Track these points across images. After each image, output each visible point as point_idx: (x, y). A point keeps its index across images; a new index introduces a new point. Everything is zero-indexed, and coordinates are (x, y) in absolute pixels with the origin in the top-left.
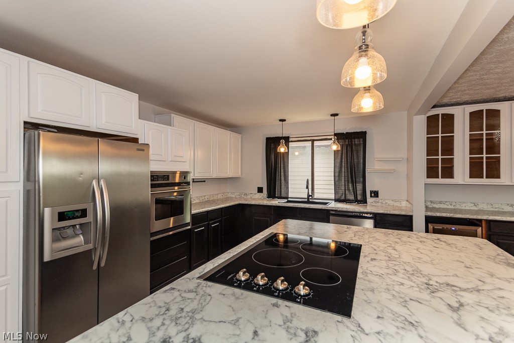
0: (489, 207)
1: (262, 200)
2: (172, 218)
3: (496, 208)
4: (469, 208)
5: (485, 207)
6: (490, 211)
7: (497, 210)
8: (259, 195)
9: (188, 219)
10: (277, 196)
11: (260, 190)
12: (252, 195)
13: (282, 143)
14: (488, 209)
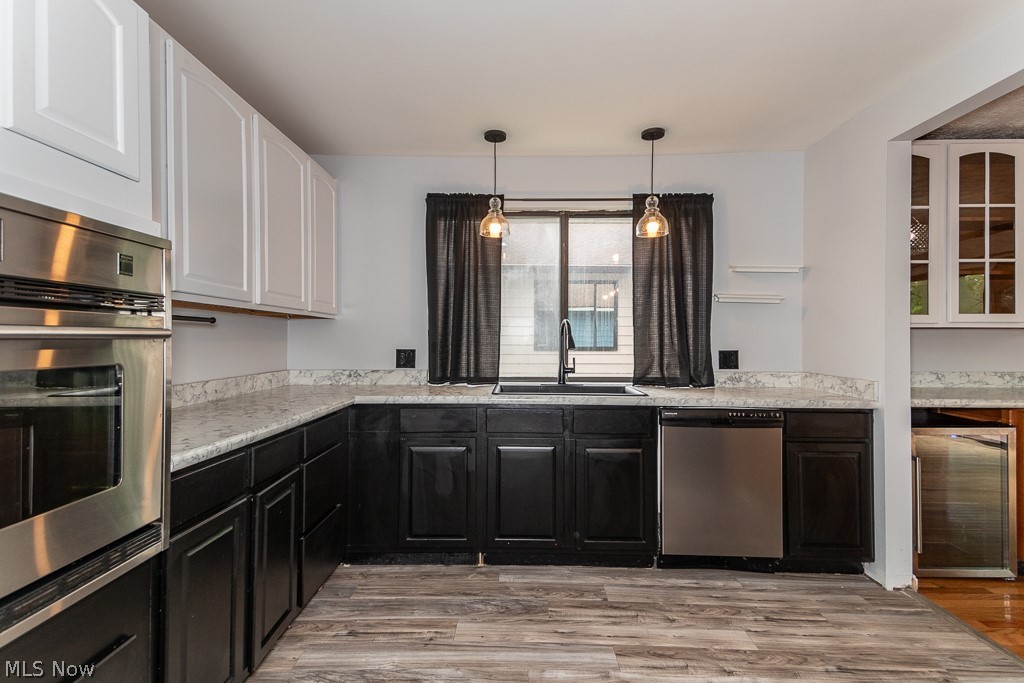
0: (965, 379)
1: (413, 388)
2: (39, 522)
3: (975, 382)
4: (927, 386)
5: (955, 381)
6: (964, 389)
7: (977, 386)
8: (403, 377)
9: (148, 504)
10: (464, 375)
11: (405, 359)
12: (376, 376)
13: (495, 206)
14: (961, 386)
